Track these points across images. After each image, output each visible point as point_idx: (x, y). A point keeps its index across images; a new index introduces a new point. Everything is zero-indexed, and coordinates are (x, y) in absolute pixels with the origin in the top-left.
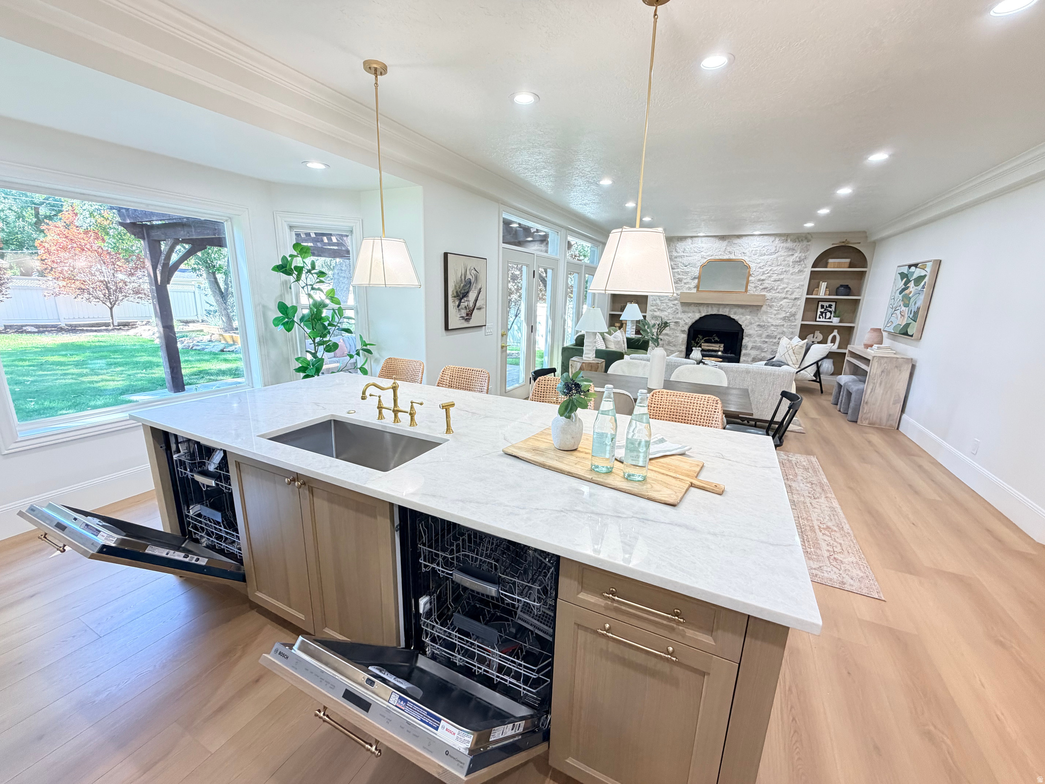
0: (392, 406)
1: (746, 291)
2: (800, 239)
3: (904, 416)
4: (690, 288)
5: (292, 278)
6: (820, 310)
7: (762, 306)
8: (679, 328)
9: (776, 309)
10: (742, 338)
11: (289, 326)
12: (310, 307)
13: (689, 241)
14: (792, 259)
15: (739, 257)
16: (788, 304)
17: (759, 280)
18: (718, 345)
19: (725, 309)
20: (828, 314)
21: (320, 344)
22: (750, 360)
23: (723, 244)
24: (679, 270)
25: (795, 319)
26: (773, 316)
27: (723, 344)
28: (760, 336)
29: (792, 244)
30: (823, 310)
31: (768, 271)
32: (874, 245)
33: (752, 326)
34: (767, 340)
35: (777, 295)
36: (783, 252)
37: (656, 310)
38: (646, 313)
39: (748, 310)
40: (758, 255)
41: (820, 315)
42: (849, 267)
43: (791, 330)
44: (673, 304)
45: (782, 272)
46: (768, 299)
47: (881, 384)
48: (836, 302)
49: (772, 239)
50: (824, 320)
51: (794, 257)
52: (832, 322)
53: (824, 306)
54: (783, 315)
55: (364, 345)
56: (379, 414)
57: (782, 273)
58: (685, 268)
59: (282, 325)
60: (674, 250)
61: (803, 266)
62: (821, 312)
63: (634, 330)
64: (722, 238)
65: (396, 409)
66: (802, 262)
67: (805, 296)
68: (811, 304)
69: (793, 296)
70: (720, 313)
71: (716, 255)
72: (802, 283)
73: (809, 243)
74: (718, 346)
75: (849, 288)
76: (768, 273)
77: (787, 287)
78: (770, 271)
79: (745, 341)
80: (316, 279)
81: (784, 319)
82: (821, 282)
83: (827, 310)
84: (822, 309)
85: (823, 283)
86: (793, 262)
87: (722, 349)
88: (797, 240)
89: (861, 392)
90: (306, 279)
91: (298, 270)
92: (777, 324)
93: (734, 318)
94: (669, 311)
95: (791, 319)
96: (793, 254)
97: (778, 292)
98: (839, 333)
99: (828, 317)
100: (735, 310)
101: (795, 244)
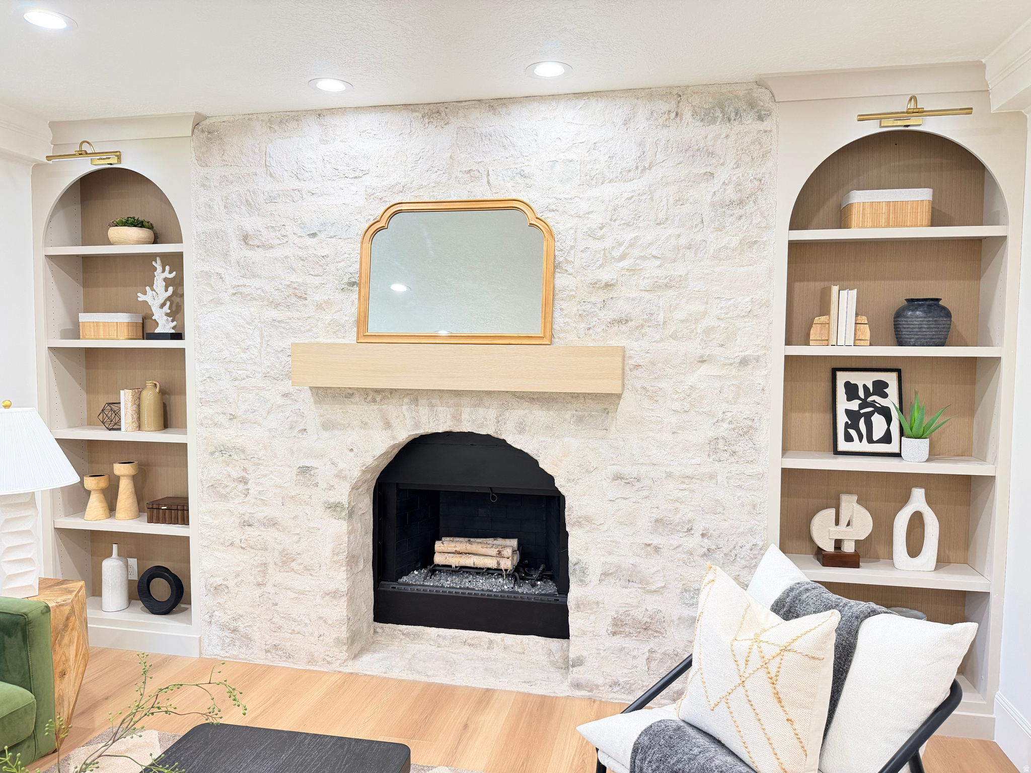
1: (547, 337)
2: (730, 110)
4: (333, 328)
6: (843, 404)
7: (619, 396)
9: (676, 405)
13: (312, 131)
15: (508, 190)
16: (718, 384)
17: (595, 286)
19: (481, 411)
20: (878, 421)
23: (439, 139)
24: (288, 251)
25: (757, 449)
27: (514, 543)
28: (630, 521)
29: (702, 131)
30: (854, 405)
31: (622, 249)
33: (593, 478)
34: (656, 540)
35: (671, 346)
36: (670, 163)
37: (222, 419)
39: (568, 415)
40: (577, 180)
41: (847, 426)
42: (933, 224)
43: (745, 496)
44: (285, 395)
45: (677, 249)
46: (637, 366)
48: (899, 371)
49: (621, 109)
50: (865, 447)
51: (715, 185)
52: (898, 457)
53: (856, 386)
54: (706, 430)
57: (677, 255)
58: (311, 242)
60: (261, 169)
61: (756, 220)
62: (848, 412)
66: (750, 207)
67: (780, 350)
68: (808, 382)
69: (735, 352)
70: (466, 427)
71: (420, 187)
72: (759, 296)
73: (766, 125)
74: (494, 552)
75: (944, 314)
76: (623, 257)
78: (631, 245)
81: (714, 445)
82: (835, 289)
83: (872, 404)
84: (849, 399)
85: (844, 293)
86: (713, 205)
87: (507, 564)
88: (719, 114)
92: (689, 471)
93: (518, 445)
94: (271, 421)
95: (736, 448)
96: (712, 174)
97: (674, 336)
98: (929, 501)
99: (878, 434)
100: (517, 413)
101: (713, 130)
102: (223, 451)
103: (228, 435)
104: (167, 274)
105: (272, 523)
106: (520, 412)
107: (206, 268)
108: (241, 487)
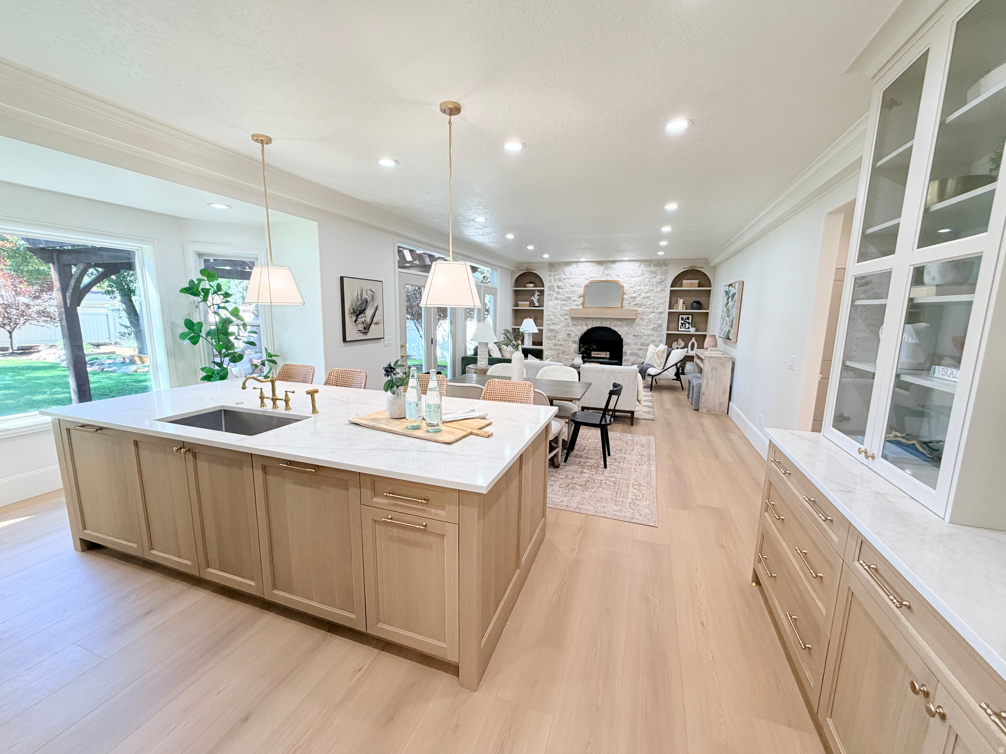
0: (271, 395)
1: (622, 307)
2: (660, 265)
3: (731, 403)
4: (577, 305)
5: (199, 299)
6: (681, 322)
7: (635, 319)
8: (571, 339)
9: (647, 321)
10: (622, 347)
11: (195, 341)
12: (216, 324)
13: (574, 265)
14: (655, 280)
15: (614, 278)
16: (655, 317)
17: (632, 298)
18: (604, 353)
19: (607, 322)
20: (687, 325)
21: (226, 356)
22: (630, 364)
23: (601, 268)
24: (567, 290)
25: (662, 330)
26: (645, 328)
27: (610, 351)
28: (636, 344)
29: (655, 268)
30: (683, 322)
31: (637, 290)
32: (714, 268)
33: (629, 336)
34: (641, 347)
35: (646, 310)
36: (648, 274)
37: (551, 324)
38: (543, 326)
39: (625, 323)
40: (629, 277)
41: (681, 326)
42: (699, 287)
43: (659, 339)
44: (565, 319)
45: (648, 290)
46: (639, 313)
47: (712, 379)
48: (692, 315)
49: (638, 264)
50: (684, 330)
51: (657, 279)
52: (690, 331)
53: (683, 318)
54: (652, 326)
55: (269, 357)
56: (261, 403)
57: (648, 292)
58: (573, 288)
59: (189, 339)
60: (562, 273)
61: (664, 285)
62: (681, 323)
63: (532, 342)
64: (600, 263)
65: (274, 397)
66: (663, 283)
67: (667, 310)
68: (673, 316)
69: (659, 311)
70: (603, 325)
71: (596, 277)
72: (664, 300)
73: (667, 267)
75: (701, 304)
76: (638, 292)
77: (653, 303)
78: (639, 290)
79: (625, 349)
80: (222, 299)
81: (653, 329)
82: (679, 299)
83: (686, 321)
84: (682, 320)
86: (656, 283)
87: (608, 356)
88: (657, 265)
89: (700, 386)
90: (213, 299)
91: (205, 291)
92: (648, 334)
93: (614, 329)
94: (562, 324)
95: (658, 329)
96: (656, 276)
97: (647, 308)
98: (696, 340)
99: (687, 327)
100: (615, 322)
101: (656, 268)
102: (551, 330)
103: (552, 327)
104: (538, 294)
105: (561, 345)
106: (615, 323)
107: (549, 293)
108: (554, 338)
